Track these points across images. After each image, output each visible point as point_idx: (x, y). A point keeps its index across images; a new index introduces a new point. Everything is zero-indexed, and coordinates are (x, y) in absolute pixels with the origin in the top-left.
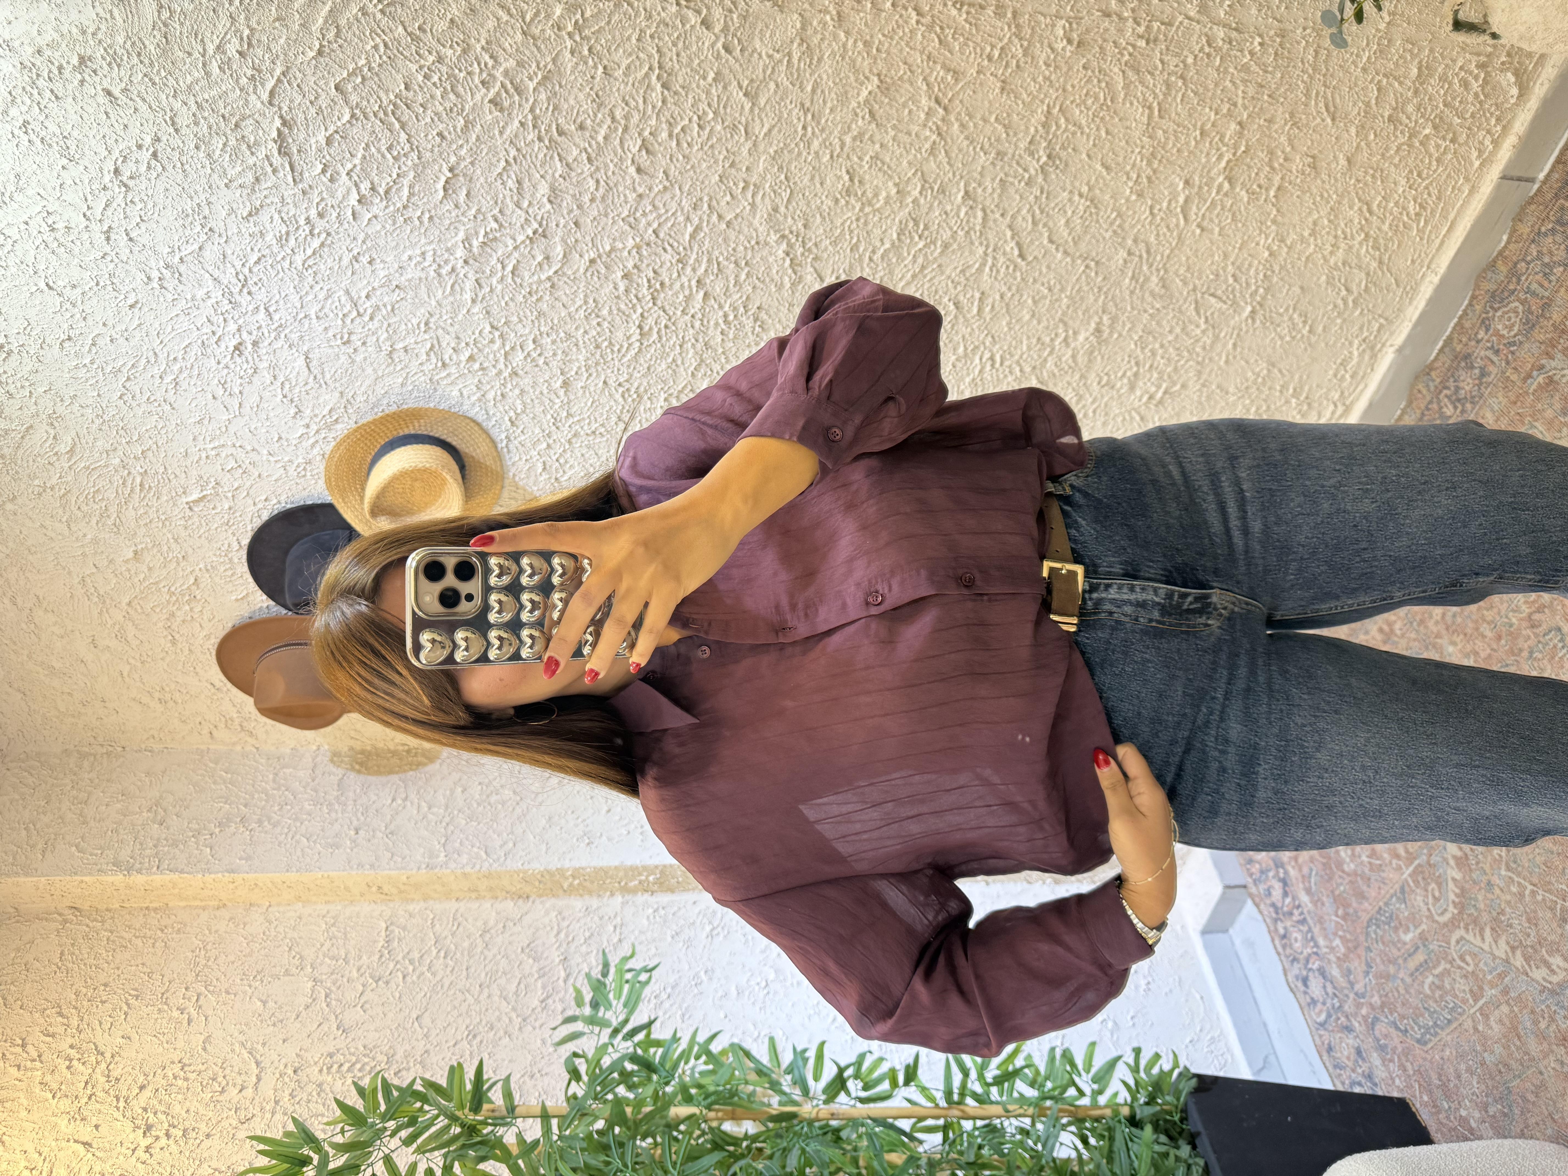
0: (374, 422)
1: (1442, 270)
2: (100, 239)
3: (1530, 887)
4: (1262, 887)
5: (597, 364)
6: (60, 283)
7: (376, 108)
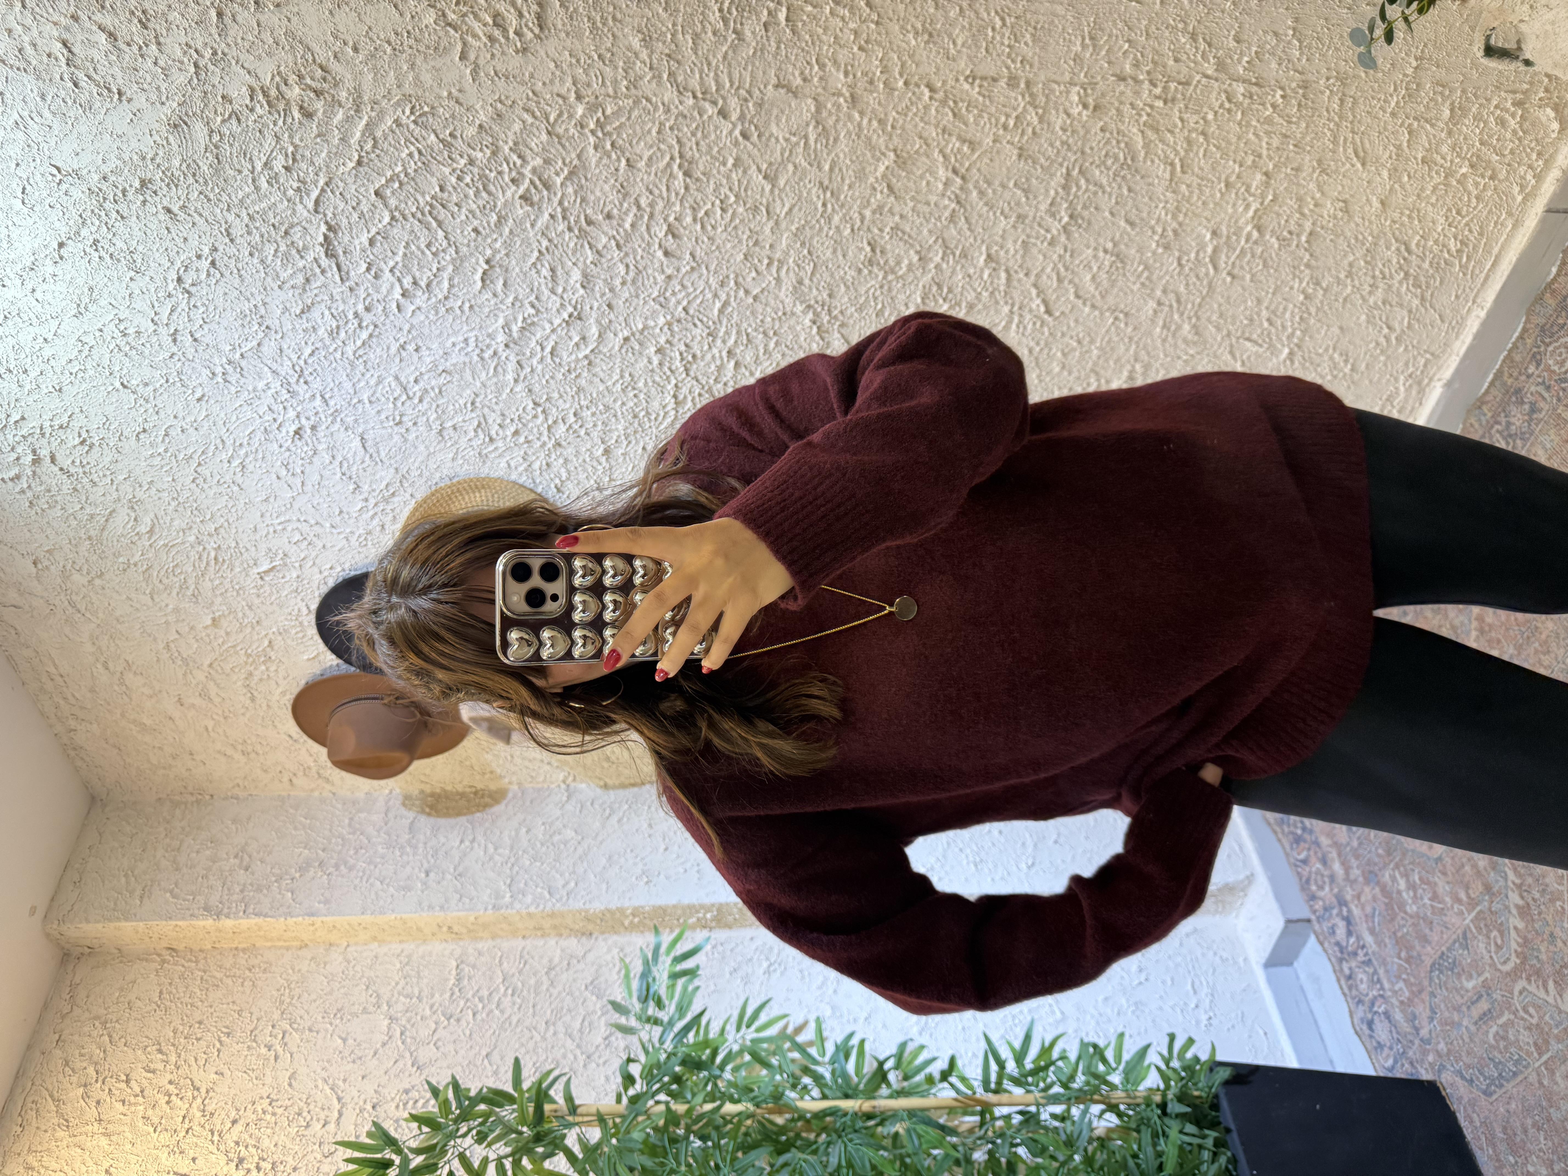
1: (1488, 305)
2: (167, 340)
4: (1326, 925)
6: (134, 382)
7: (414, 210)
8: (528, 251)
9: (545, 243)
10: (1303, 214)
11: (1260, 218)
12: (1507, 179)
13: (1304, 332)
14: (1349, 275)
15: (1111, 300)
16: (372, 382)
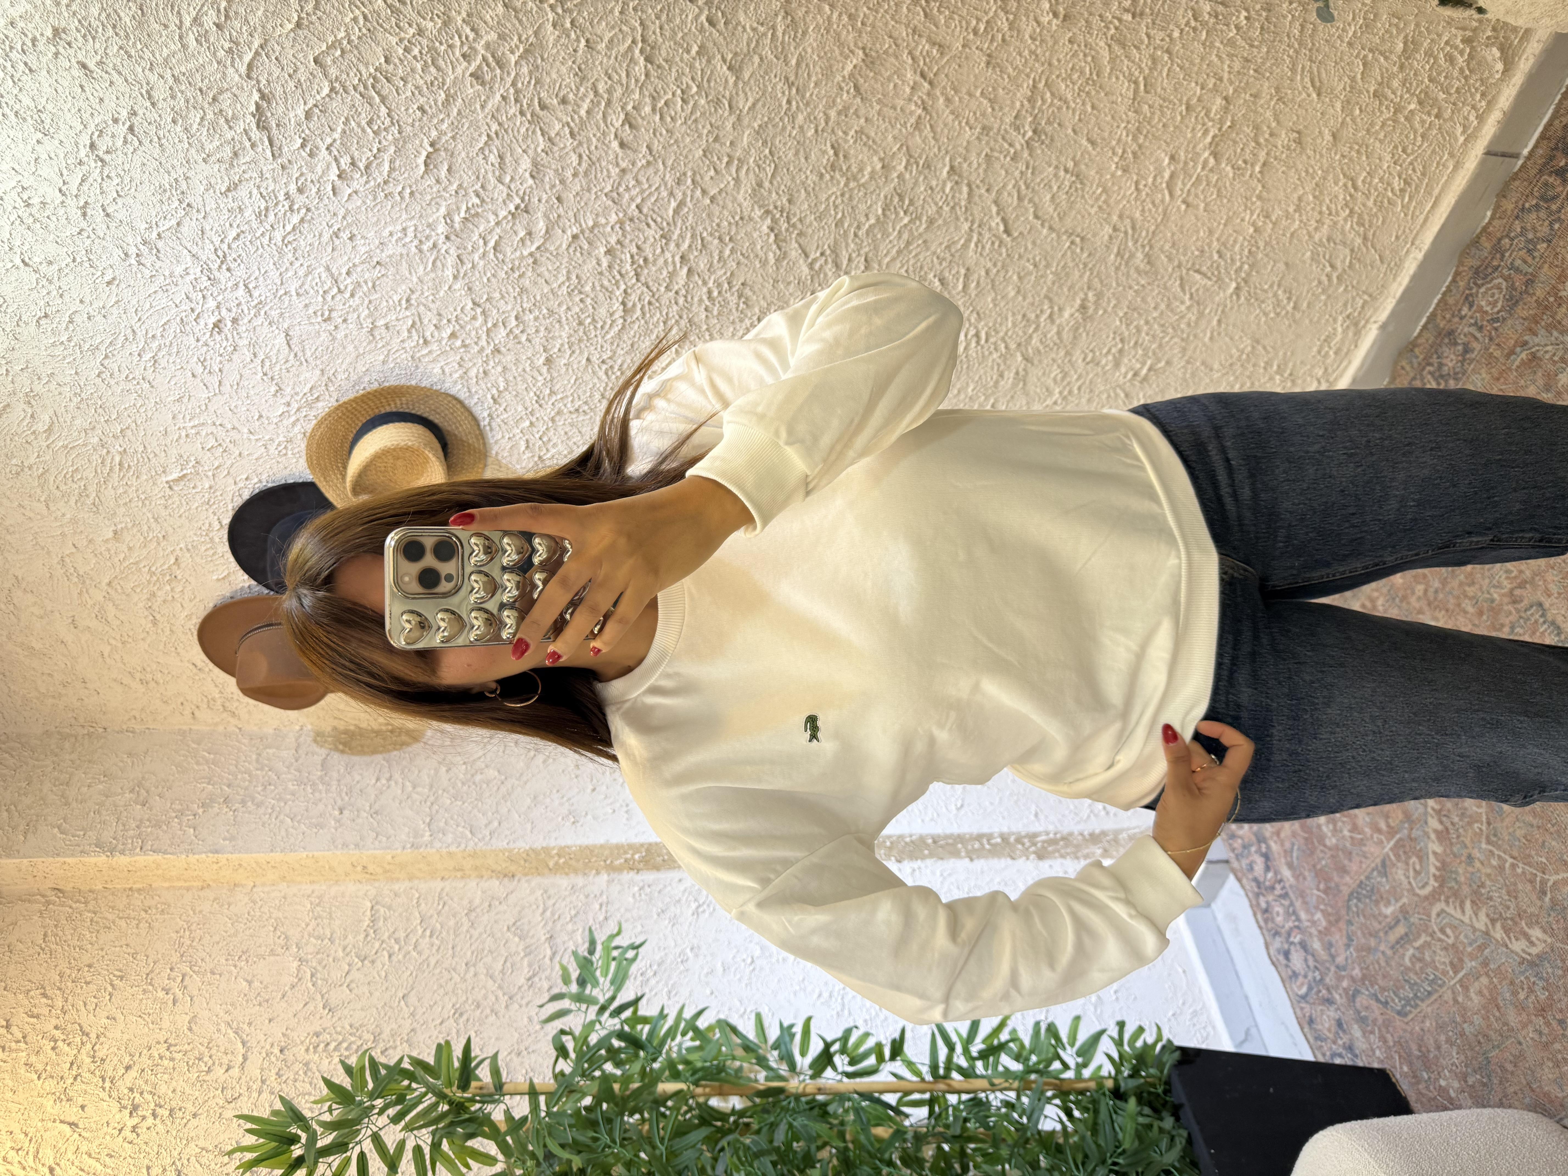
0: (355, 400)
1: (1426, 246)
2: (76, 214)
3: (1510, 860)
4: (1245, 862)
5: (580, 341)
6: (36, 259)
7: (356, 82)
8: (476, 135)
9: (495, 127)
10: (1258, 144)
11: (1217, 145)
12: (1451, 119)
13: (1252, 266)
14: (1298, 209)
15: (1068, 222)
16: (301, 273)
